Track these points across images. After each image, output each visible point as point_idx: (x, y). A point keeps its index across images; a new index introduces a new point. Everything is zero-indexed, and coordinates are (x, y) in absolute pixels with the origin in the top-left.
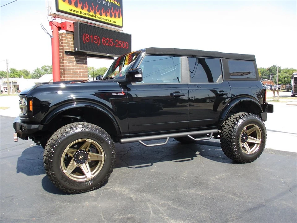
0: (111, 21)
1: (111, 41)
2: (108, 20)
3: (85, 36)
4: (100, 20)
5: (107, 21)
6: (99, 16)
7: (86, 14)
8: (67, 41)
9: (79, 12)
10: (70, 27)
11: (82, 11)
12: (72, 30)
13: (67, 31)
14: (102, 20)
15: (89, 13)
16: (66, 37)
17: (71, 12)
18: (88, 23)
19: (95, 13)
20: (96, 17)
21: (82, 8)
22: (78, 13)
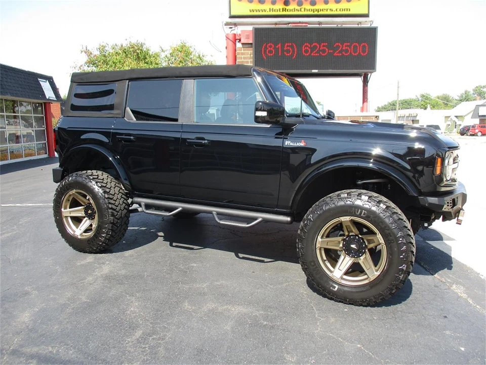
0: (338, 10)
1: (324, 46)
2: (330, 10)
3: (266, 47)
4: (311, 13)
5: (329, 13)
6: (309, 7)
7: (281, 10)
8: (244, 58)
9: (269, 10)
10: (248, 37)
11: (272, 7)
12: (251, 42)
13: (243, 44)
14: (316, 13)
15: (287, 8)
16: (242, 54)
17: (252, 13)
18: (289, 23)
19: (300, 4)
20: (303, 10)
21: (274, 3)
22: (265, 11)
